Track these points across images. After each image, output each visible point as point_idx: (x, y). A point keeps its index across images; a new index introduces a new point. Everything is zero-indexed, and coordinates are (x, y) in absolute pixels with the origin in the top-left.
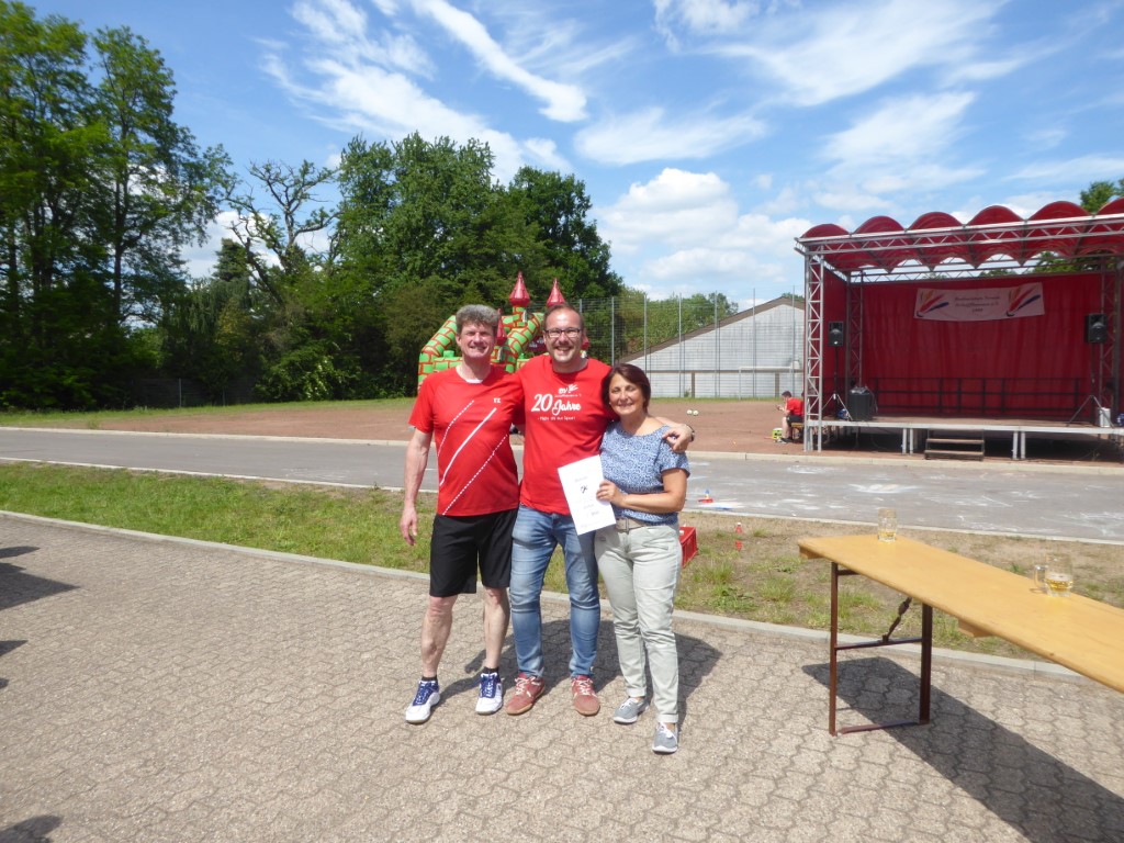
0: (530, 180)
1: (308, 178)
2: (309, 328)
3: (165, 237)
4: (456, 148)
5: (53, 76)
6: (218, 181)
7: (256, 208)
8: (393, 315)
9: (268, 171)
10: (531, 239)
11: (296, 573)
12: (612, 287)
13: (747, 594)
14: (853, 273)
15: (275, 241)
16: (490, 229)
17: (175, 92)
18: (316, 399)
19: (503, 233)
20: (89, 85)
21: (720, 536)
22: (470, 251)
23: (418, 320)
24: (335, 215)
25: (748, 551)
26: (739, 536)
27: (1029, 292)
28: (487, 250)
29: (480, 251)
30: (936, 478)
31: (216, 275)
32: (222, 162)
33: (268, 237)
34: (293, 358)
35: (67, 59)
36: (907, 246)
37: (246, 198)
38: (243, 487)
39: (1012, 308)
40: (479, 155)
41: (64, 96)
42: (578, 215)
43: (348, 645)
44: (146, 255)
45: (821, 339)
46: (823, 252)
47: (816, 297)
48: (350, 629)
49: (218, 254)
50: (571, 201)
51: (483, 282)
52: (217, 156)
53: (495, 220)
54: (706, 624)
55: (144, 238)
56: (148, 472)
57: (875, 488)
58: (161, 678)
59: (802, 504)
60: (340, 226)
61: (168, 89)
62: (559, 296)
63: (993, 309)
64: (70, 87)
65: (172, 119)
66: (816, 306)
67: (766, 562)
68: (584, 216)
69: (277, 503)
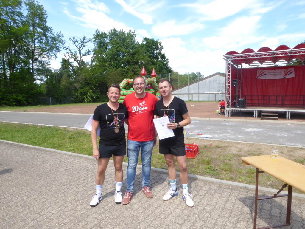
0: (146, 41)
1: (85, 41)
2: (86, 83)
3: (45, 58)
4: (126, 32)
5: (13, 13)
6: (60, 42)
7: (71, 50)
8: (109, 79)
9: (74, 39)
10: (147, 57)
11: (72, 159)
12: (169, 71)
13: (216, 168)
14: (239, 66)
15: (76, 58)
16: (135, 55)
17: (47, 17)
18: (88, 102)
19: (139, 56)
20: (23, 16)
21: (205, 147)
22: (130, 61)
23: (116, 80)
24: (93, 51)
25: (215, 152)
26: (212, 147)
27: (290, 70)
28: (134, 60)
29: (133, 61)
30: (267, 126)
31: (60, 68)
32: (61, 36)
33: (74, 58)
34: (81, 91)
35: (17, 8)
36: (256, 57)
37: (68, 47)
38: (61, 130)
39: (286, 75)
40: (132, 34)
41: (16, 19)
42: (160, 51)
43: (84, 188)
44: (40, 62)
45: (230, 85)
46: (231, 59)
47: (229, 72)
48: (86, 181)
49: (61, 62)
50: (158, 47)
51: (134, 69)
52: (60, 35)
53: (137, 52)
54: (203, 180)
55: (40, 58)
56: (35, 125)
57: (250, 130)
58: (19, 201)
59: (230, 135)
60: (94, 54)
61: (45, 16)
62: (155, 73)
63: (280, 76)
64: (18, 16)
65: (47, 24)
66: (229, 75)
67: (221, 156)
68: (161, 51)
69: (70, 135)
